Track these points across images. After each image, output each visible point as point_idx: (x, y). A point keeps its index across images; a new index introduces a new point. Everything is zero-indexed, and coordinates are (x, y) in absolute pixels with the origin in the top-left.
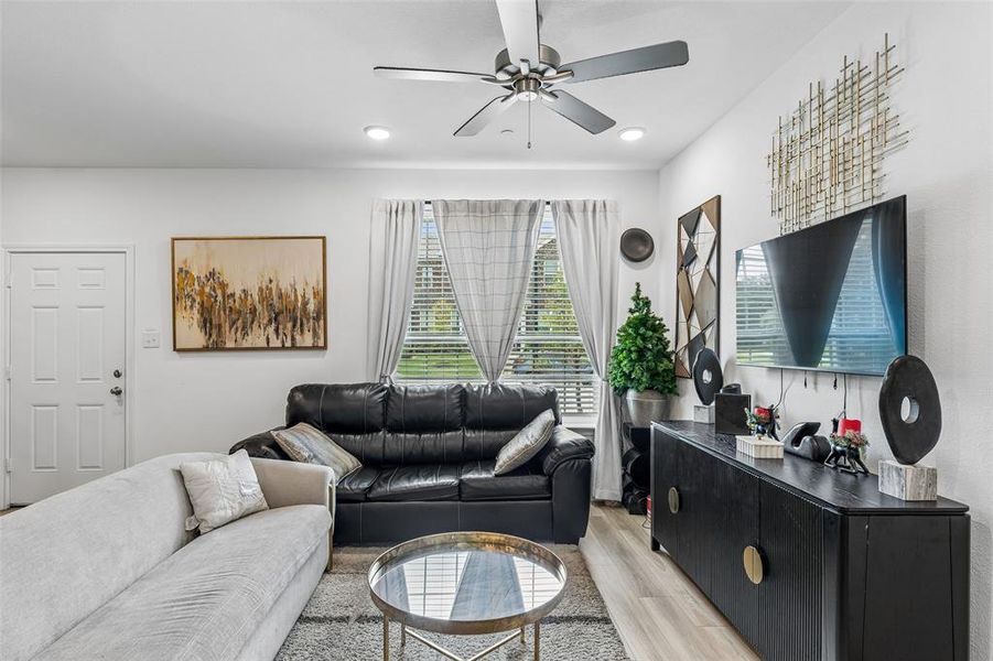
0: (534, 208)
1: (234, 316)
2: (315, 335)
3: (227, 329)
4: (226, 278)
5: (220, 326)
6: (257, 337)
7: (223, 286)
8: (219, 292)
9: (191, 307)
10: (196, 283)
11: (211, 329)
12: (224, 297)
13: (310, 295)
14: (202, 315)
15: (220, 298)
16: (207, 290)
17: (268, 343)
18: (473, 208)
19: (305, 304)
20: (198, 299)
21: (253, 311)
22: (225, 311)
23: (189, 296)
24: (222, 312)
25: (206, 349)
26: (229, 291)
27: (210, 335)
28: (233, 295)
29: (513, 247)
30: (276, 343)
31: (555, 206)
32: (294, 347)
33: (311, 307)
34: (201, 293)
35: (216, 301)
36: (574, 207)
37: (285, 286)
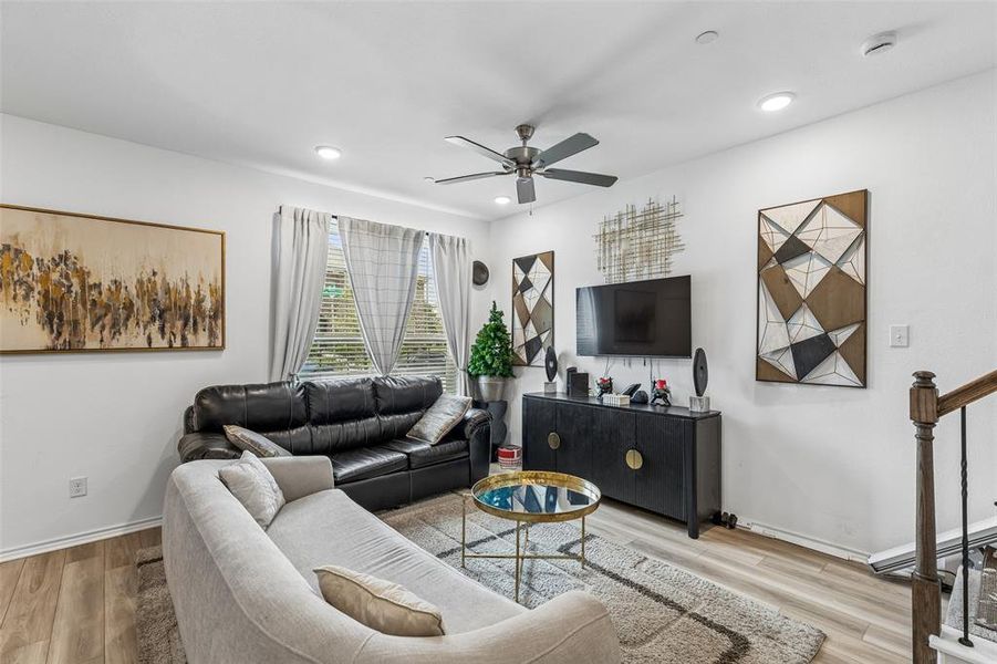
0: (418, 237)
1: (99, 311)
2: (212, 334)
3: (88, 326)
4: (87, 263)
5: (76, 323)
6: (134, 336)
7: (82, 275)
8: (75, 281)
9: (26, 297)
10: (35, 267)
11: (60, 325)
12: (83, 287)
13: (206, 292)
14: (45, 308)
15: (76, 288)
16: (55, 276)
17: (150, 343)
18: (374, 229)
19: (200, 301)
20: (38, 288)
21: (129, 306)
22: (84, 304)
23: (21, 282)
24: (79, 306)
25: (51, 350)
26: (91, 281)
27: (59, 334)
28: (97, 286)
29: (404, 265)
30: (158, 342)
31: (432, 237)
32: (185, 346)
33: (208, 305)
34: (45, 279)
35: (69, 291)
36: (447, 240)
37: (174, 279)
